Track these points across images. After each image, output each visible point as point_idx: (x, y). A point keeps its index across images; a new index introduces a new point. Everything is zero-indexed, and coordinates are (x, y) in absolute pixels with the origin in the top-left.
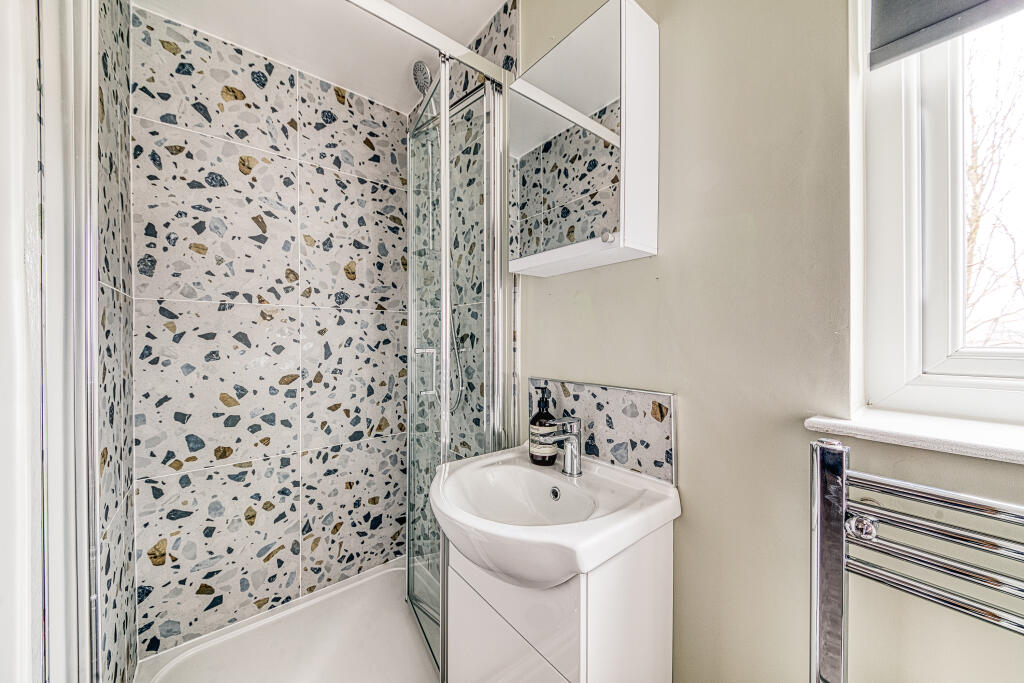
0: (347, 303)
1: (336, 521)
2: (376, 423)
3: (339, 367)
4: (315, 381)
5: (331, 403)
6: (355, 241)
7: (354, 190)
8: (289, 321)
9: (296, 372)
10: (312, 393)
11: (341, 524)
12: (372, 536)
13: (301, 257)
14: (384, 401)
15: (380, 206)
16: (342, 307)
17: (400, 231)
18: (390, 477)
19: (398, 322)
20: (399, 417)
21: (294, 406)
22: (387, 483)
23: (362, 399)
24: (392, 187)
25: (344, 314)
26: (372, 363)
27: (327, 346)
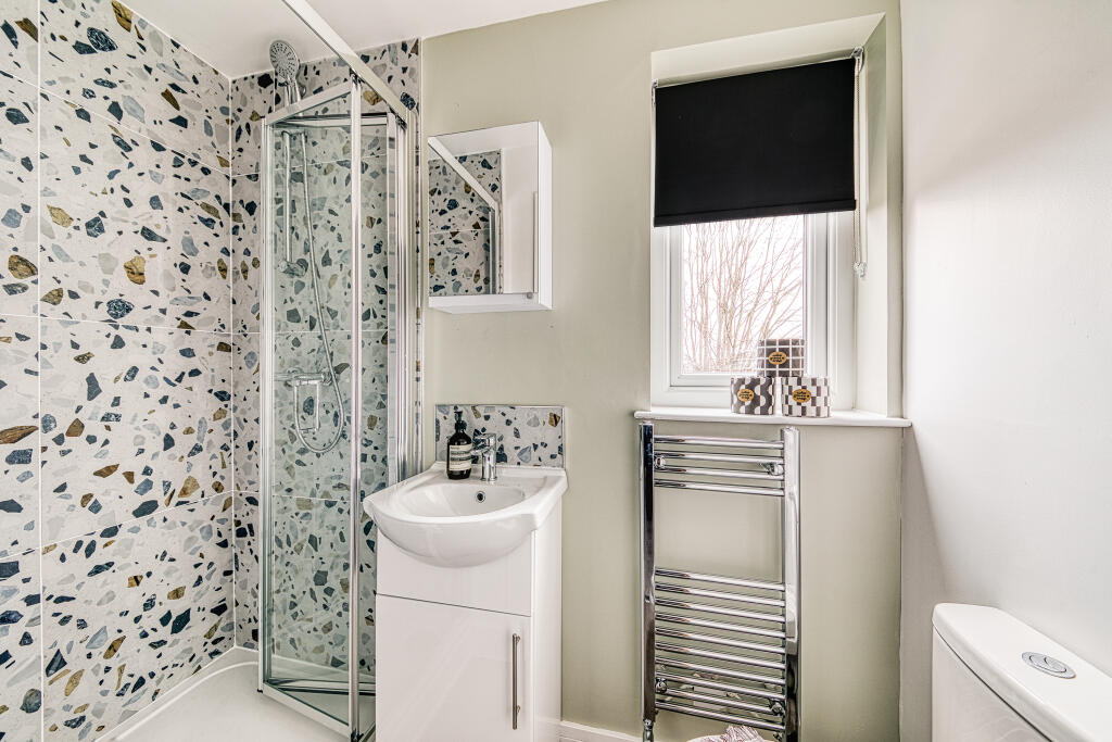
0: (127, 316)
1: (113, 636)
2: (177, 486)
3: (115, 410)
4: (69, 434)
5: (101, 465)
6: (144, 228)
7: (143, 156)
8: (15, 339)
9: (30, 422)
10: (64, 453)
11: (121, 640)
12: (176, 642)
13: (41, 239)
14: (192, 454)
15: (186, 188)
16: (119, 321)
17: (217, 225)
18: (202, 556)
19: (212, 346)
20: (215, 474)
21: (27, 475)
22: (196, 566)
23: (155, 455)
24: (206, 166)
25: (123, 333)
26: (170, 402)
27: (92, 381)
